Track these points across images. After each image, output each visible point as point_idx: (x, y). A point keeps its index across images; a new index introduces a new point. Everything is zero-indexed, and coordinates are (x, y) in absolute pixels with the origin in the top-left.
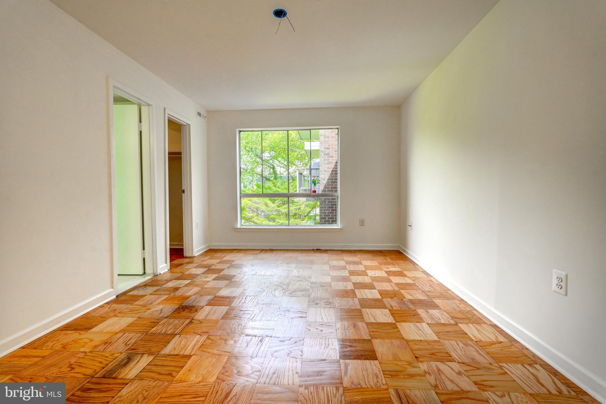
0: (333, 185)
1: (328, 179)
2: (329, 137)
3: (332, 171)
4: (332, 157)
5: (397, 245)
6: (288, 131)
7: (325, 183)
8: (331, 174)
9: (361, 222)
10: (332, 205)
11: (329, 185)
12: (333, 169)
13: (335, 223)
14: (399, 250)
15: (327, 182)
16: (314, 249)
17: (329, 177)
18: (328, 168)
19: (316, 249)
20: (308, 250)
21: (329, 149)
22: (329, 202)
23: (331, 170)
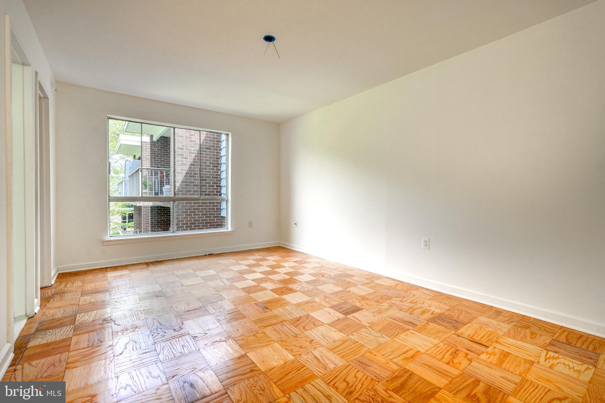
0: (187, 188)
1: (182, 182)
2: (183, 137)
3: (187, 173)
4: (187, 158)
5: (278, 242)
6: (174, 128)
7: (179, 186)
8: (186, 176)
9: (250, 224)
10: (186, 209)
11: (183, 188)
12: (187, 171)
13: (224, 227)
14: (280, 245)
15: (180, 185)
16: (206, 254)
17: (183, 180)
18: (182, 170)
19: (208, 254)
20: (200, 256)
21: (183, 149)
22: (182, 206)
23: (184, 172)
